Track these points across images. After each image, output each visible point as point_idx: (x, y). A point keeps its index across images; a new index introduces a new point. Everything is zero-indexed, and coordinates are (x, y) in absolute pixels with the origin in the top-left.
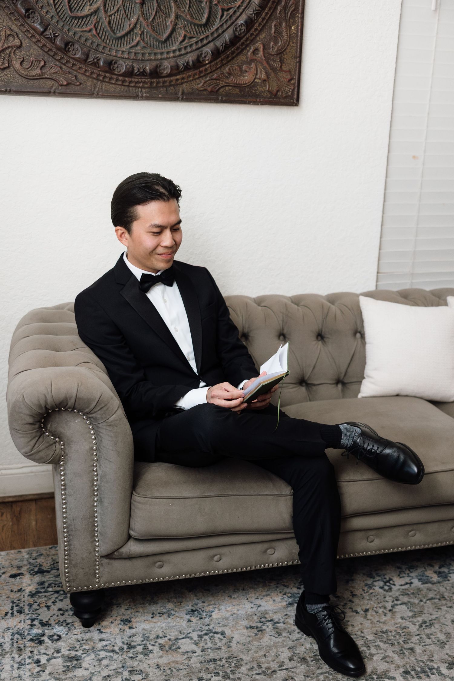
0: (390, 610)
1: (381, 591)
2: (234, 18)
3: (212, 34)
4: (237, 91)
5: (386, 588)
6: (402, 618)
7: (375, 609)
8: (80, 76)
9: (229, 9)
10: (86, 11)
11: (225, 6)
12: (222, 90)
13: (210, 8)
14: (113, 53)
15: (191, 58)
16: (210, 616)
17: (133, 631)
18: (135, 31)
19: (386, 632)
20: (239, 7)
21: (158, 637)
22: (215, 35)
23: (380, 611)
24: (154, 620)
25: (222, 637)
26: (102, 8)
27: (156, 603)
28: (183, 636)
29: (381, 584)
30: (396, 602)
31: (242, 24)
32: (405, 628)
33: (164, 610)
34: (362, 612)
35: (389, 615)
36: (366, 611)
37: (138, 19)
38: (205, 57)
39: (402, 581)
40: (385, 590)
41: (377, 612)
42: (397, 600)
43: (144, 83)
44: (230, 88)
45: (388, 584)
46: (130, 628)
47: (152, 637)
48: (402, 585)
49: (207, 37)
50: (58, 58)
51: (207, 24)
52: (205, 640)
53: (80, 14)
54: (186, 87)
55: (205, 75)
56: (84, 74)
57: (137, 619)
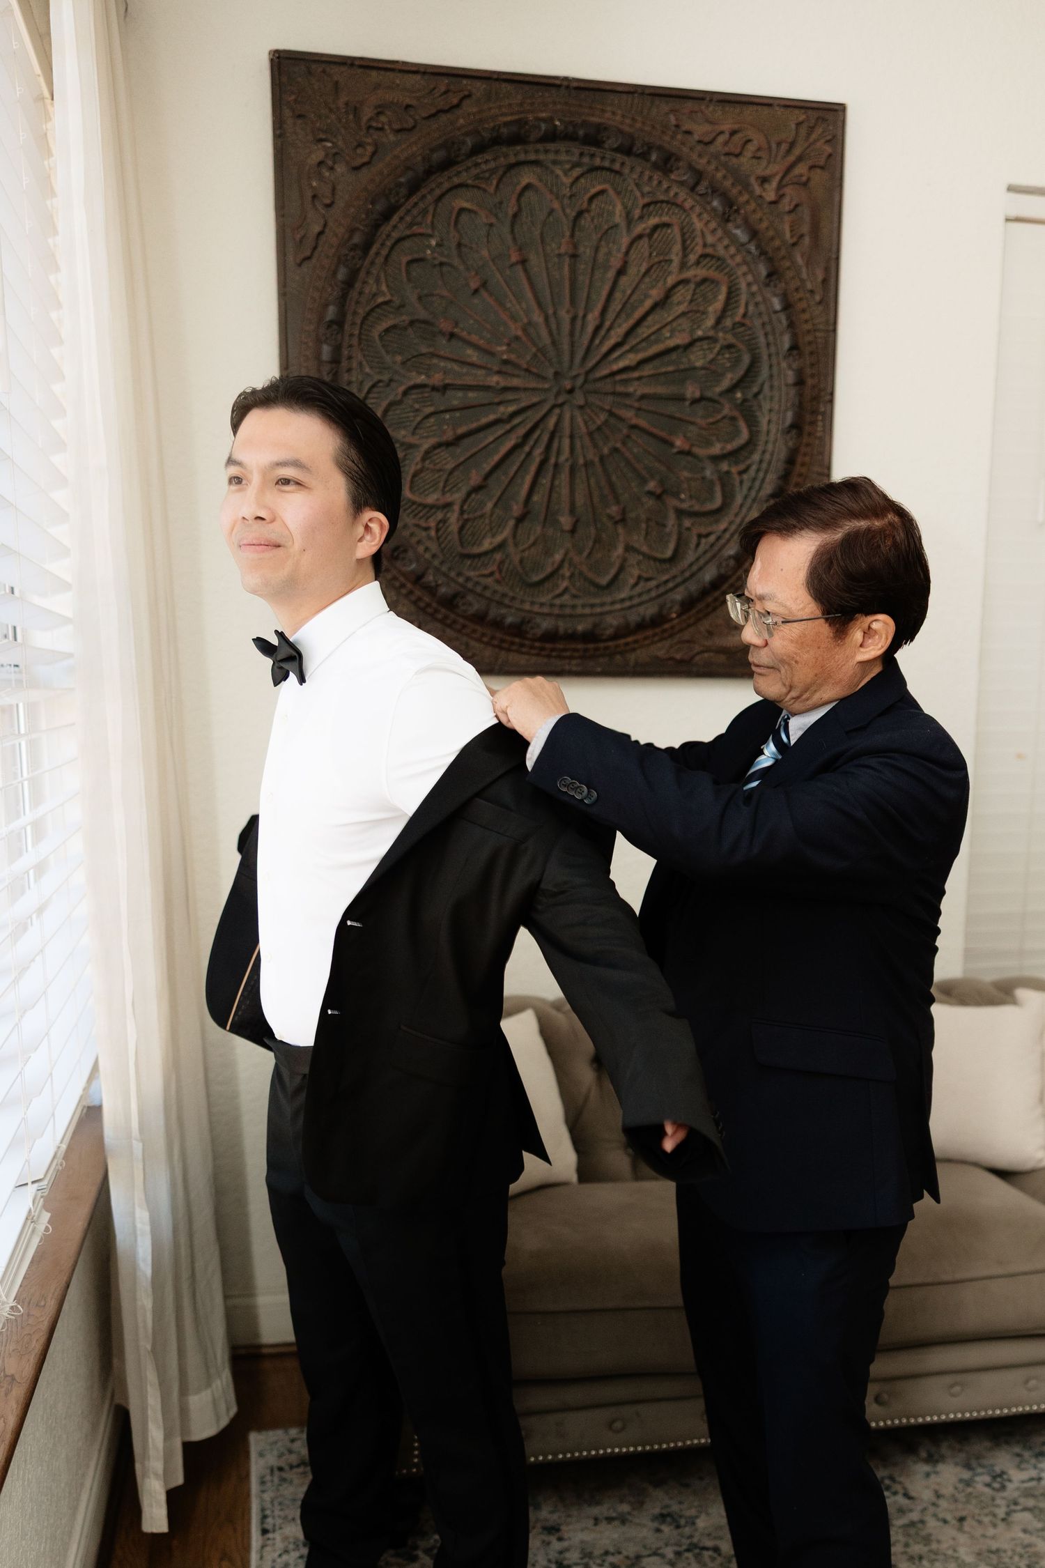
0: (1003, 1520)
1: (987, 1490)
2: (716, 548)
3: (683, 572)
4: (722, 658)
5: (996, 1485)
6: (1025, 1531)
7: (976, 1517)
8: (473, 643)
9: (707, 535)
10: (487, 545)
11: (703, 531)
12: (697, 658)
13: (680, 534)
14: (527, 607)
15: (650, 610)
16: (694, 1524)
17: (565, 1544)
18: (561, 572)
19: (998, 1551)
20: (725, 530)
21: (607, 1553)
22: (687, 574)
23: (986, 1520)
24: (598, 1528)
25: (715, 1555)
26: (510, 541)
27: (598, 1503)
28: (648, 1552)
29: (987, 1479)
30: (1013, 1507)
31: (730, 557)
32: (1029, 1545)
33: (614, 1515)
34: (954, 1522)
35: (1001, 1526)
36: (962, 1519)
37: (566, 554)
38: (671, 608)
39: (1024, 1475)
40: (994, 1489)
41: (980, 1522)
42: (1016, 1503)
43: (575, 650)
44: (712, 654)
45: (999, 1479)
46: (560, 1539)
47: (597, 1552)
48: (1023, 1482)
49: (674, 577)
50: (440, 616)
51: (673, 559)
52: (687, 1558)
53: (476, 550)
54: (642, 655)
55: (671, 636)
56: (479, 640)
57: (571, 1527)
